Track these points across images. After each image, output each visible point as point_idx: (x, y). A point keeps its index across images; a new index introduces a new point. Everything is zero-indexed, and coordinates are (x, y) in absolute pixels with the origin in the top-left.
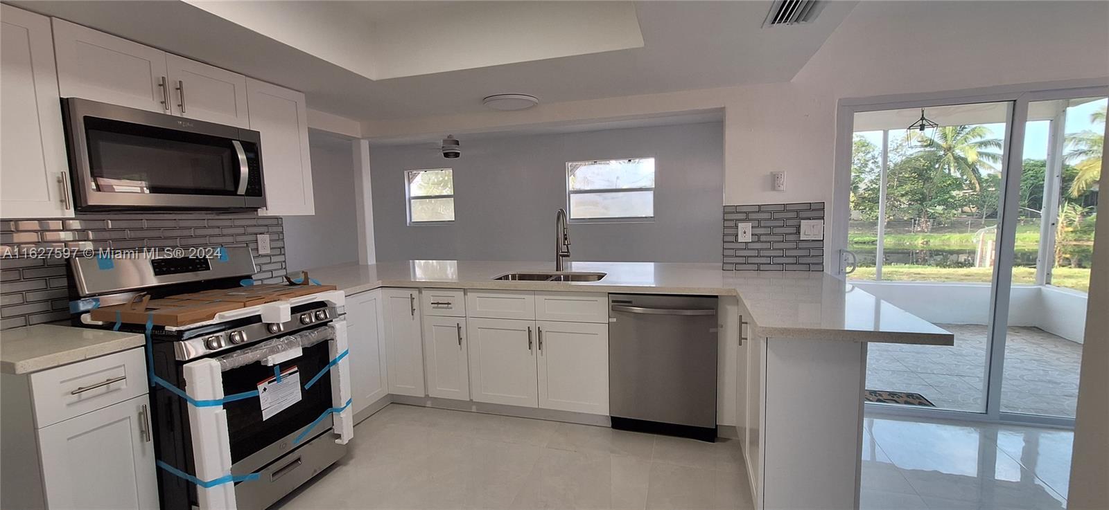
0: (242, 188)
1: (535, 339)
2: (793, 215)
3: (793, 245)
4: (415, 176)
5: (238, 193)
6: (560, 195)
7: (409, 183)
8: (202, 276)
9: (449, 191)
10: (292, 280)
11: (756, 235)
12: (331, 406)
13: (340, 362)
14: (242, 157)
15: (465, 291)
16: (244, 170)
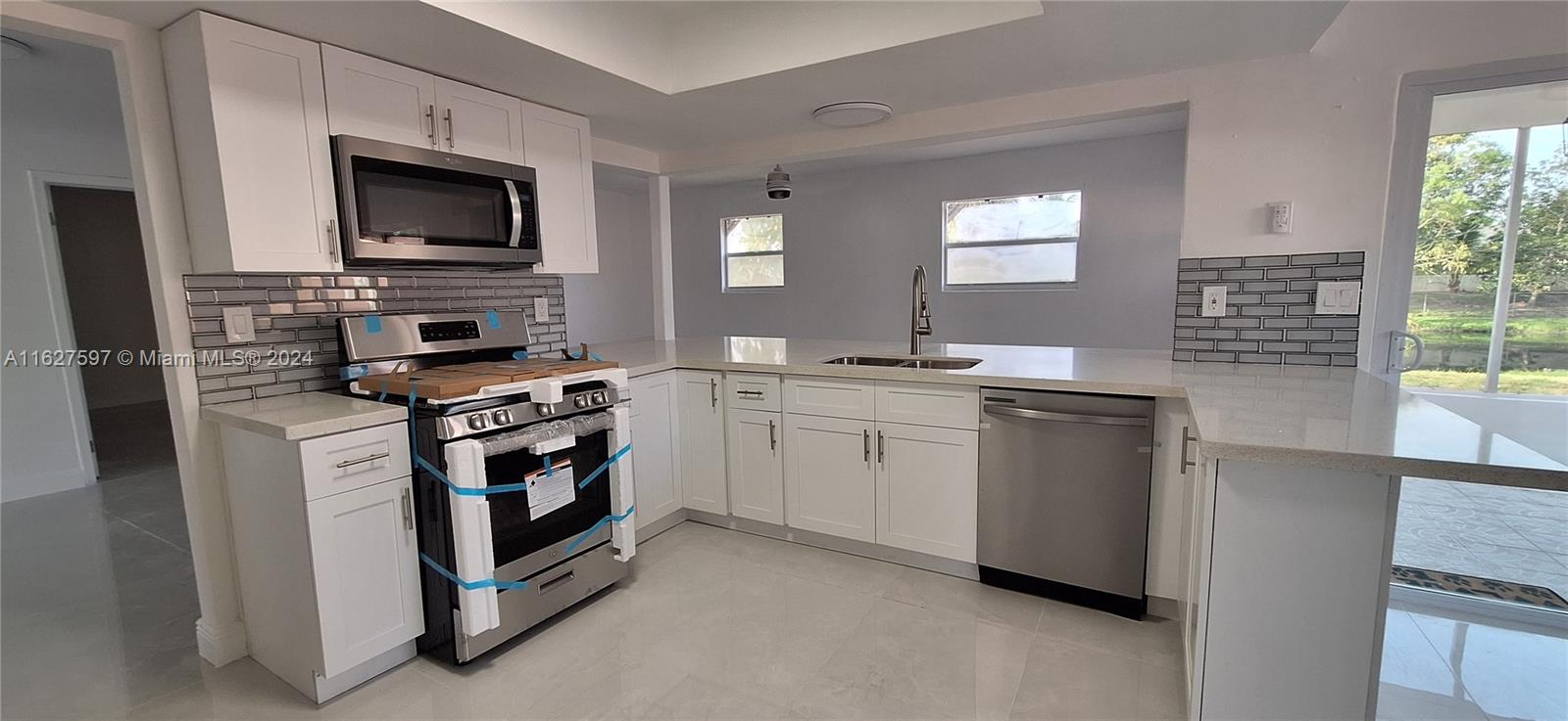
0: (515, 240)
1: (874, 447)
2: (1306, 273)
3: (1303, 323)
4: (733, 225)
5: (511, 245)
6: (934, 248)
7: (726, 235)
8: (471, 345)
9: (778, 246)
10: (570, 354)
11: (1234, 305)
12: (609, 513)
13: (620, 459)
14: (515, 200)
15: (782, 377)
16: (517, 216)
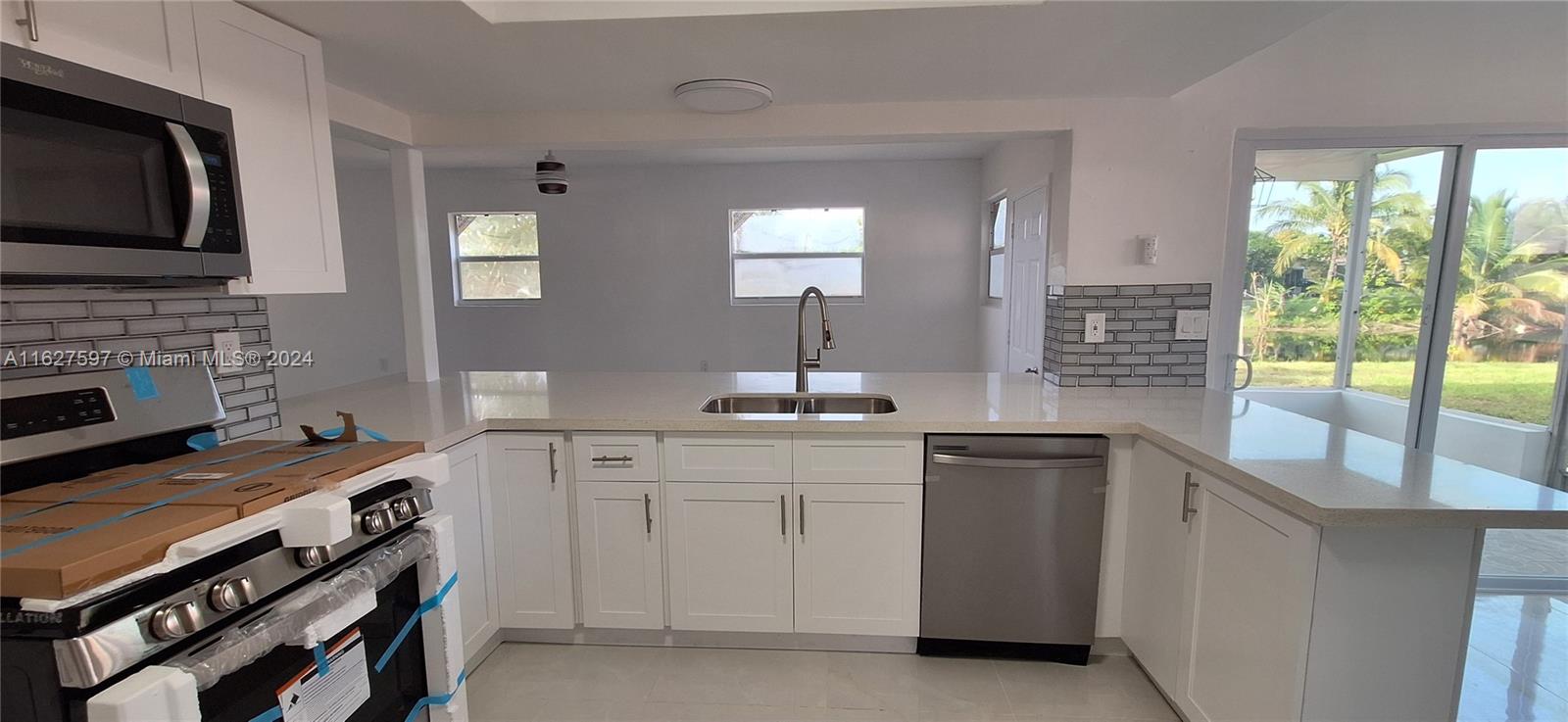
0: (195, 234)
1: (793, 515)
2: (1167, 302)
3: (1164, 348)
4: (466, 222)
5: (186, 244)
6: (721, 261)
7: (457, 234)
8: (93, 436)
9: (533, 249)
10: (314, 434)
11: (1111, 331)
12: (425, 694)
13: (445, 601)
14: (193, 161)
15: (660, 436)
16: (201, 193)
